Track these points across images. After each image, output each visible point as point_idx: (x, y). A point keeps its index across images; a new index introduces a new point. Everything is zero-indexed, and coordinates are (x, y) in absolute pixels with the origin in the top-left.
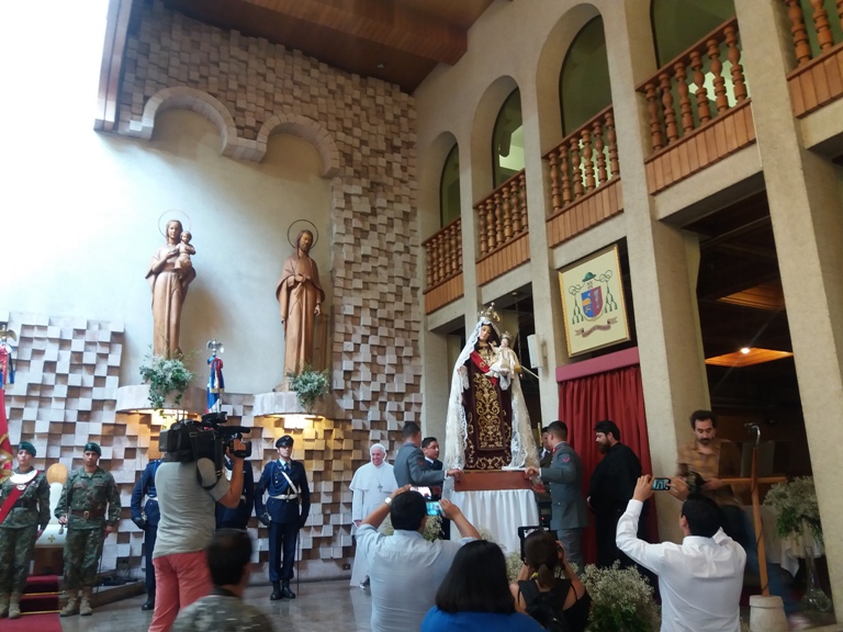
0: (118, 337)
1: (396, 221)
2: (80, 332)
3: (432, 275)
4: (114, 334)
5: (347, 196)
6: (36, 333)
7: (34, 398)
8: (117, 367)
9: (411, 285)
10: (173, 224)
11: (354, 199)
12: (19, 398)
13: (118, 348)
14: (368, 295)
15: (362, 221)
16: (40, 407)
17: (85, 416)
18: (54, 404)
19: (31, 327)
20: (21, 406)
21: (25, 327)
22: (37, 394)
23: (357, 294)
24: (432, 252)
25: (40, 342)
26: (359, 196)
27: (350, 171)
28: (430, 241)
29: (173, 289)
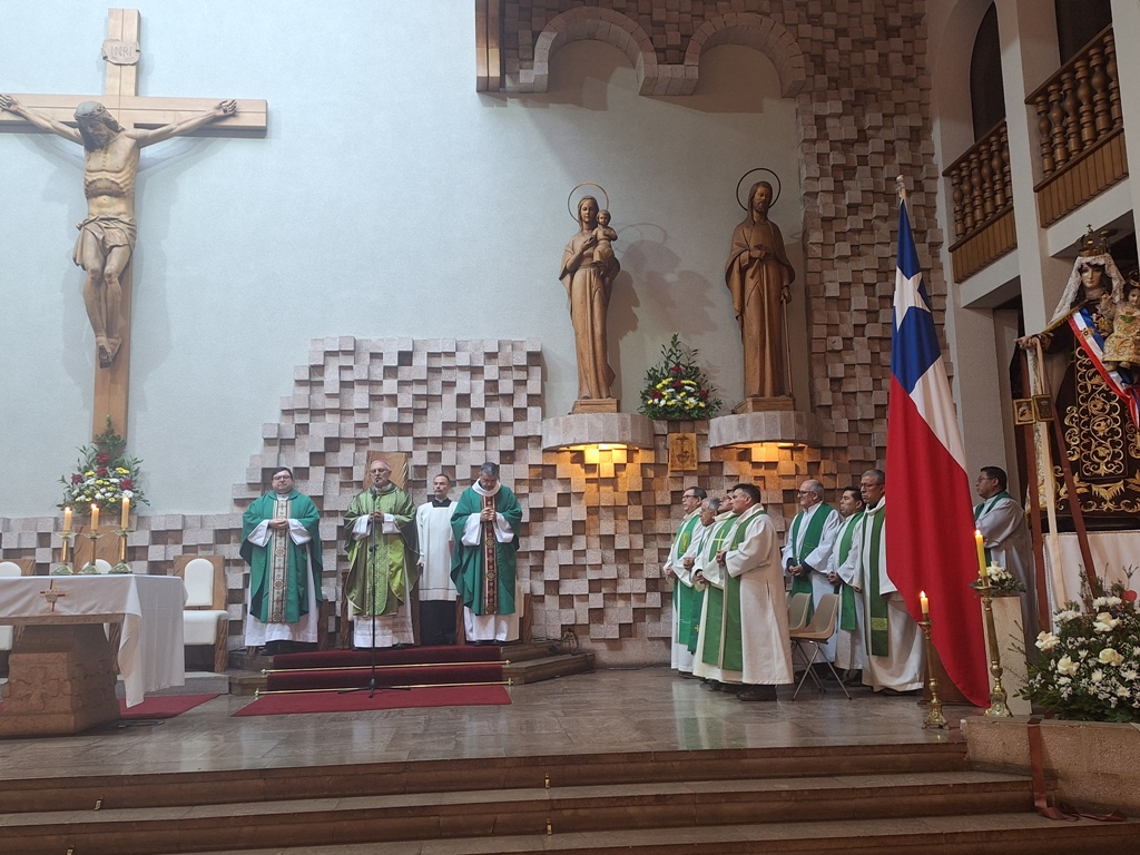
0: (535, 358)
1: (898, 144)
2: (491, 356)
3: (963, 219)
4: (530, 354)
5: (820, 121)
6: (444, 362)
7: (451, 439)
8: (539, 396)
9: (928, 240)
10: (586, 204)
11: (830, 122)
12: (435, 440)
13: (536, 372)
14: (861, 264)
15: (845, 152)
16: (458, 449)
17: (508, 457)
18: (473, 444)
19: (438, 355)
20: (438, 448)
21: (431, 355)
22: (453, 433)
23: (843, 264)
24: (961, 183)
25: (450, 372)
26: (839, 116)
27: (821, 80)
28: (956, 166)
29: (593, 290)
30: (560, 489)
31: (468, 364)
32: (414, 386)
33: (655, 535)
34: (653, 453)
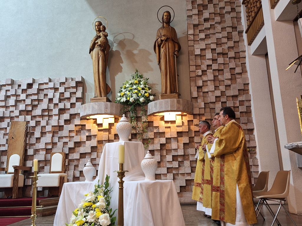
0: (80, 84)
2: (62, 84)
3: (249, 19)
4: (77, 83)
6: (45, 87)
7: (46, 116)
8: (81, 98)
9: (238, 30)
12: (39, 116)
13: (80, 89)
17: (67, 122)
18: (54, 117)
20: (40, 120)
21: (40, 84)
22: (47, 113)
23: (203, 42)
25: (47, 90)
29: (99, 56)
30: (87, 134)
31: (53, 87)
32: (33, 96)
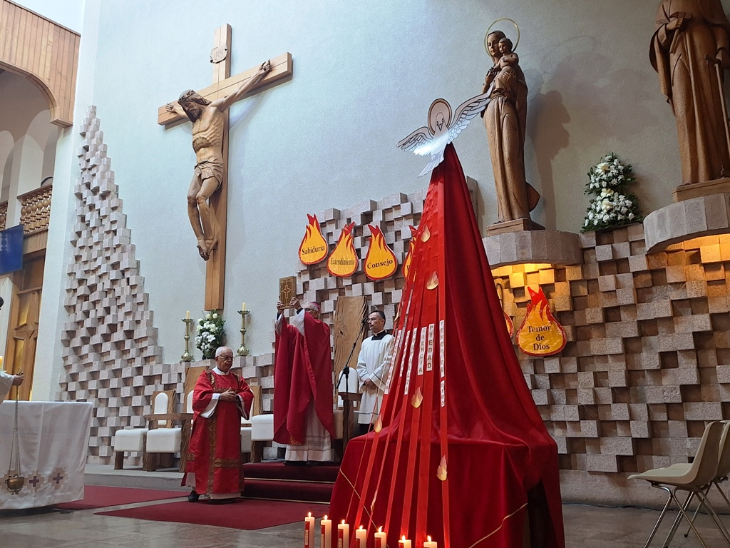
10: (490, 39)
29: (501, 117)
33: (593, 356)
34: (579, 269)
